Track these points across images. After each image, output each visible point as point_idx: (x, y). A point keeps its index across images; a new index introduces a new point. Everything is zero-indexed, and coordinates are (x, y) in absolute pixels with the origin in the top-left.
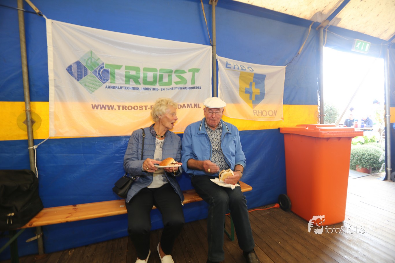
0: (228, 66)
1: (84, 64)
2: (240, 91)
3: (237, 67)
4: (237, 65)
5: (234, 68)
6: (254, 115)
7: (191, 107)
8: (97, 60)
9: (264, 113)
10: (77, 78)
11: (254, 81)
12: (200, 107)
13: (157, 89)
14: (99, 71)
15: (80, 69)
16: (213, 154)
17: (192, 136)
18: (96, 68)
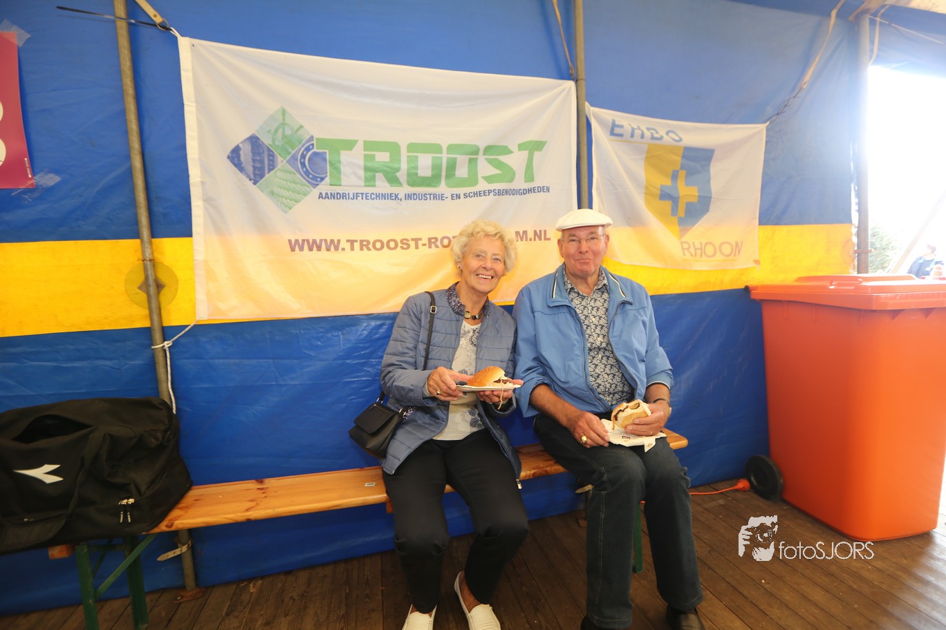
0: (615, 132)
1: (266, 140)
2: (648, 193)
3: (640, 132)
4: (638, 127)
5: (632, 136)
6: (684, 255)
7: (526, 240)
8: (298, 130)
9: (710, 250)
10: (252, 177)
11: (682, 168)
12: (549, 239)
13: (441, 197)
14: (303, 156)
15: (259, 154)
17: (536, 314)
18: (294, 151)
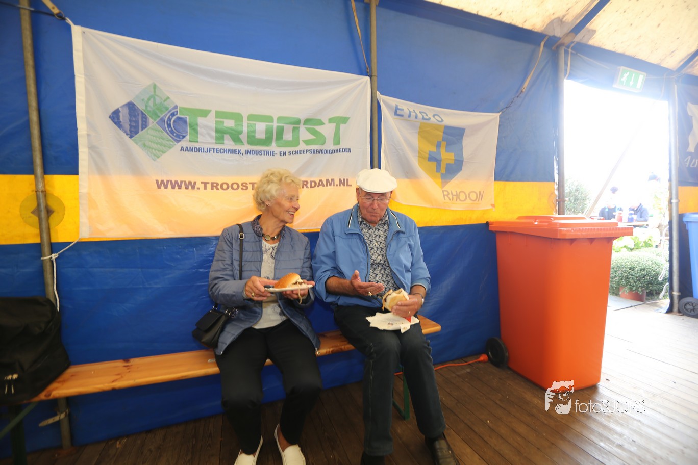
0: (398, 113)
1: (141, 106)
2: (420, 156)
3: (415, 114)
4: (414, 111)
5: (409, 116)
6: (445, 199)
7: (334, 185)
8: (165, 100)
9: (462, 197)
10: (129, 132)
11: (443, 140)
12: (351, 185)
13: (272, 153)
14: (169, 119)
15: (135, 116)
16: (373, 269)
17: (335, 238)
18: (163, 115)
